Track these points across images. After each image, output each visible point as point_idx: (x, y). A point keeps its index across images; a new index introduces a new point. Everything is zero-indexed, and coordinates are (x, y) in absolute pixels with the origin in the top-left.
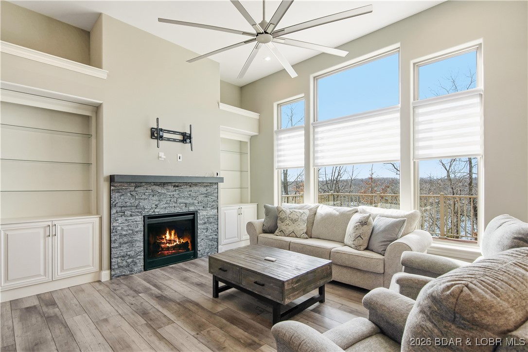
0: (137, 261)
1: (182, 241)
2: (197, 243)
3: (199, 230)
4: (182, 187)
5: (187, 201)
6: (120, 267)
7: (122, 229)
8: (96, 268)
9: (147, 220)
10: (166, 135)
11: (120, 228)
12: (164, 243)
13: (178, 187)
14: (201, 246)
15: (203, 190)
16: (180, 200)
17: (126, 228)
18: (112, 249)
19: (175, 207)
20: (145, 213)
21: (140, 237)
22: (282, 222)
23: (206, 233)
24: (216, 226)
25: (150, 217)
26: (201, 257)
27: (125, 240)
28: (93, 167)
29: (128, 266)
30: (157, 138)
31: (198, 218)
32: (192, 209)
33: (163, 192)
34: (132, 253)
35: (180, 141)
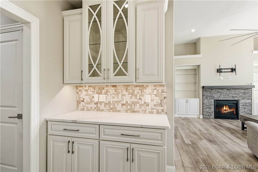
0: (212, 115)
1: (231, 110)
2: (239, 113)
3: (240, 108)
4: (231, 90)
5: (233, 96)
6: (206, 115)
7: (207, 103)
8: (199, 114)
9: (215, 101)
10: (223, 71)
11: (206, 103)
12: (223, 111)
13: (229, 90)
15: (242, 91)
16: (230, 95)
18: (203, 109)
19: (227, 97)
20: (215, 99)
21: (213, 107)
23: (244, 110)
24: (250, 108)
25: (217, 100)
27: (208, 107)
28: (197, 84)
29: (209, 115)
30: (219, 72)
31: (240, 103)
32: (236, 99)
33: (222, 91)
34: (210, 112)
35: (230, 72)
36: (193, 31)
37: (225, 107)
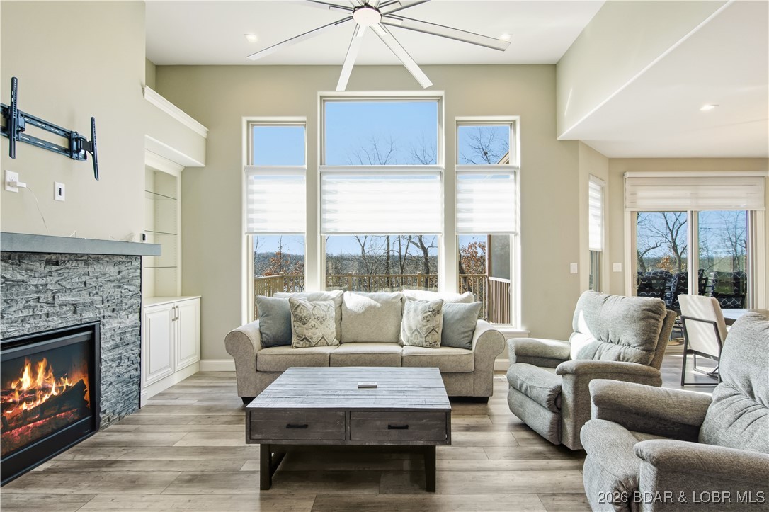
2: (100, 395)
3: (103, 363)
4: (68, 265)
5: (79, 300)
10: (29, 129)
13: (57, 263)
14: (107, 401)
15: (112, 271)
16: (61, 299)
19: (48, 315)
22: (304, 324)
23: (117, 370)
24: (136, 350)
26: (107, 426)
30: (9, 135)
31: (102, 336)
32: (88, 316)
35: (62, 151)
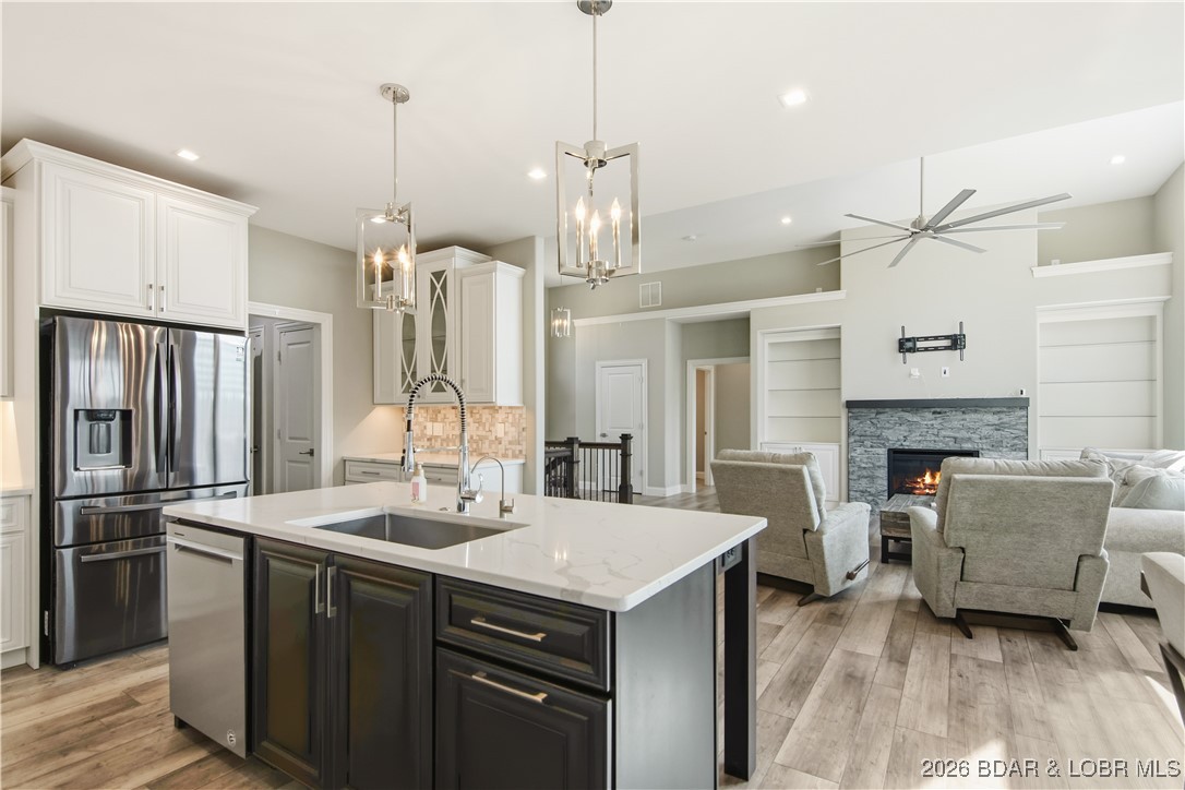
0: (879, 501)
4: (948, 414)
5: (957, 435)
7: (861, 461)
9: (892, 455)
10: (919, 344)
11: (858, 459)
13: (940, 413)
15: (991, 418)
16: (943, 433)
17: (865, 460)
19: (934, 441)
20: (890, 445)
21: (883, 473)
25: (896, 452)
27: (865, 474)
30: (907, 351)
33: (915, 420)
34: (873, 491)
35: (946, 348)
36: (786, 221)
37: (928, 474)
